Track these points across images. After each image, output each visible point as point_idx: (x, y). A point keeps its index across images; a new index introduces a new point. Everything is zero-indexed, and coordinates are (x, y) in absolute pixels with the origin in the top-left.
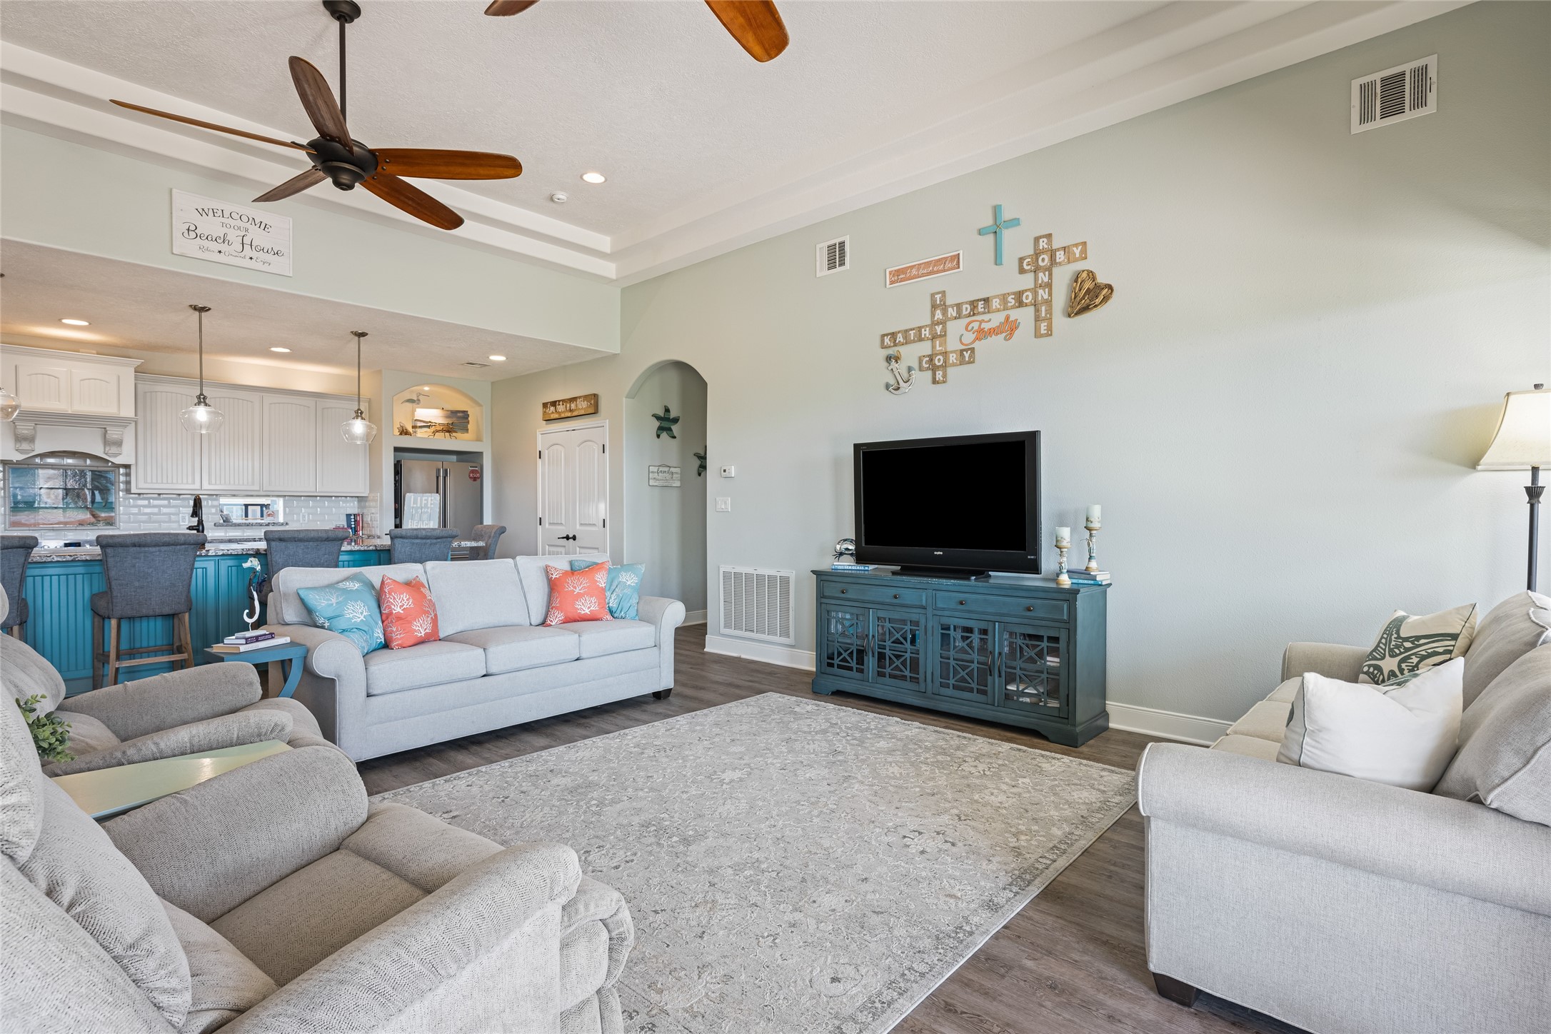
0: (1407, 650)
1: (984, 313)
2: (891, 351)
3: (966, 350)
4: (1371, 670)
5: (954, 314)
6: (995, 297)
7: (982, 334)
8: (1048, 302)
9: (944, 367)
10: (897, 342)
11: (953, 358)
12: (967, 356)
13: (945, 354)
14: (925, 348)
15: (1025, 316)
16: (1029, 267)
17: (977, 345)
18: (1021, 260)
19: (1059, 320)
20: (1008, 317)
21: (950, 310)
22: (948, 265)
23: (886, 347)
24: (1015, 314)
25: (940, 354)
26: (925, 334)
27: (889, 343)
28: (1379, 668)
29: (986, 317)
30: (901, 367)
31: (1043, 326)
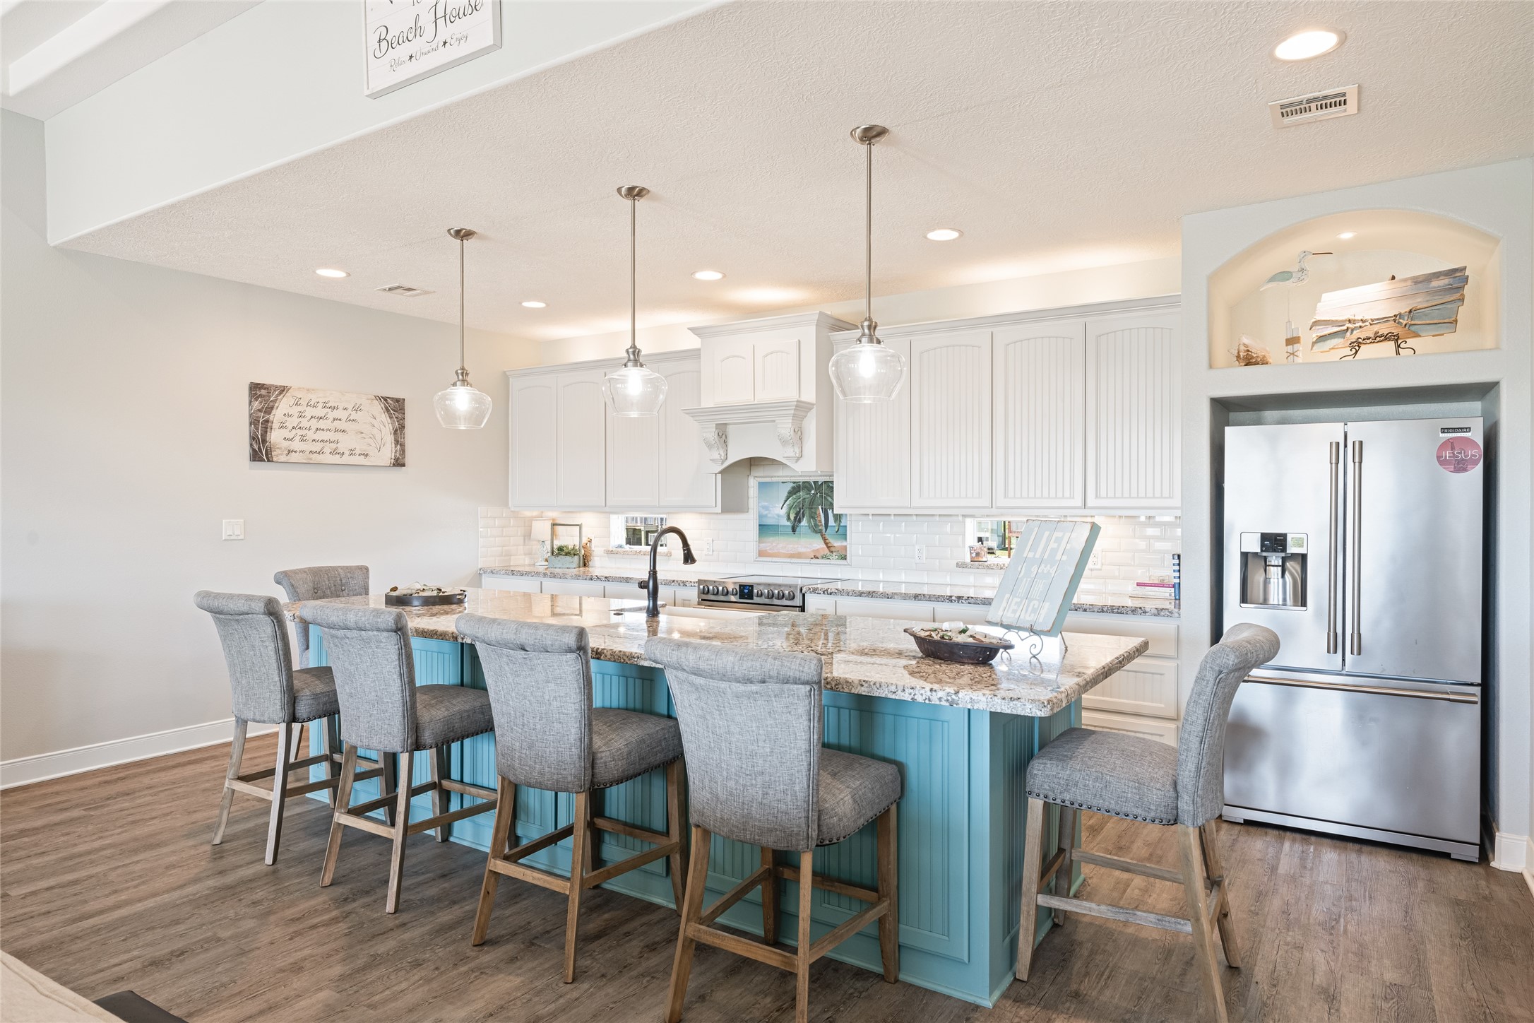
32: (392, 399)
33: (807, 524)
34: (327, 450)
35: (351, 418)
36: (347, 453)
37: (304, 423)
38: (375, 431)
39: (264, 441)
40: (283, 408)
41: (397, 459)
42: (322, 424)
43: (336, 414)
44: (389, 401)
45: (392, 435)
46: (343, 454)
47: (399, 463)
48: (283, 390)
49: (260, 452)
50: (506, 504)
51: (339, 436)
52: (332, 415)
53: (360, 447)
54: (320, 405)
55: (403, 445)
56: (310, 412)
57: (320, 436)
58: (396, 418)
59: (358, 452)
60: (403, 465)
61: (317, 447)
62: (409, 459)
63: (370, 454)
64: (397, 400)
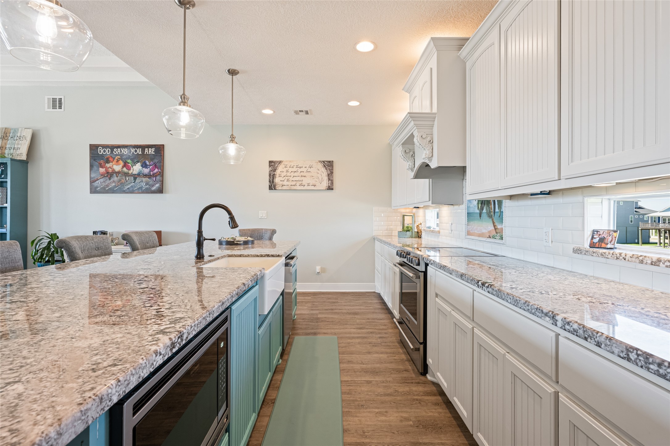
32: (327, 161)
33: (486, 212)
34: (298, 184)
35: (308, 171)
36: (306, 185)
37: (289, 174)
38: (319, 175)
39: (273, 182)
40: (280, 169)
41: (329, 187)
42: (296, 174)
43: (302, 170)
44: (326, 162)
45: (327, 177)
46: (305, 185)
47: (330, 188)
48: (280, 162)
49: (272, 186)
50: (390, 205)
51: (303, 178)
52: (300, 170)
53: (312, 182)
54: (295, 167)
55: (332, 181)
56: (291, 170)
57: (295, 179)
58: (329, 169)
59: (311, 184)
60: (332, 189)
61: (294, 183)
62: (334, 187)
63: (317, 185)
64: (329, 162)
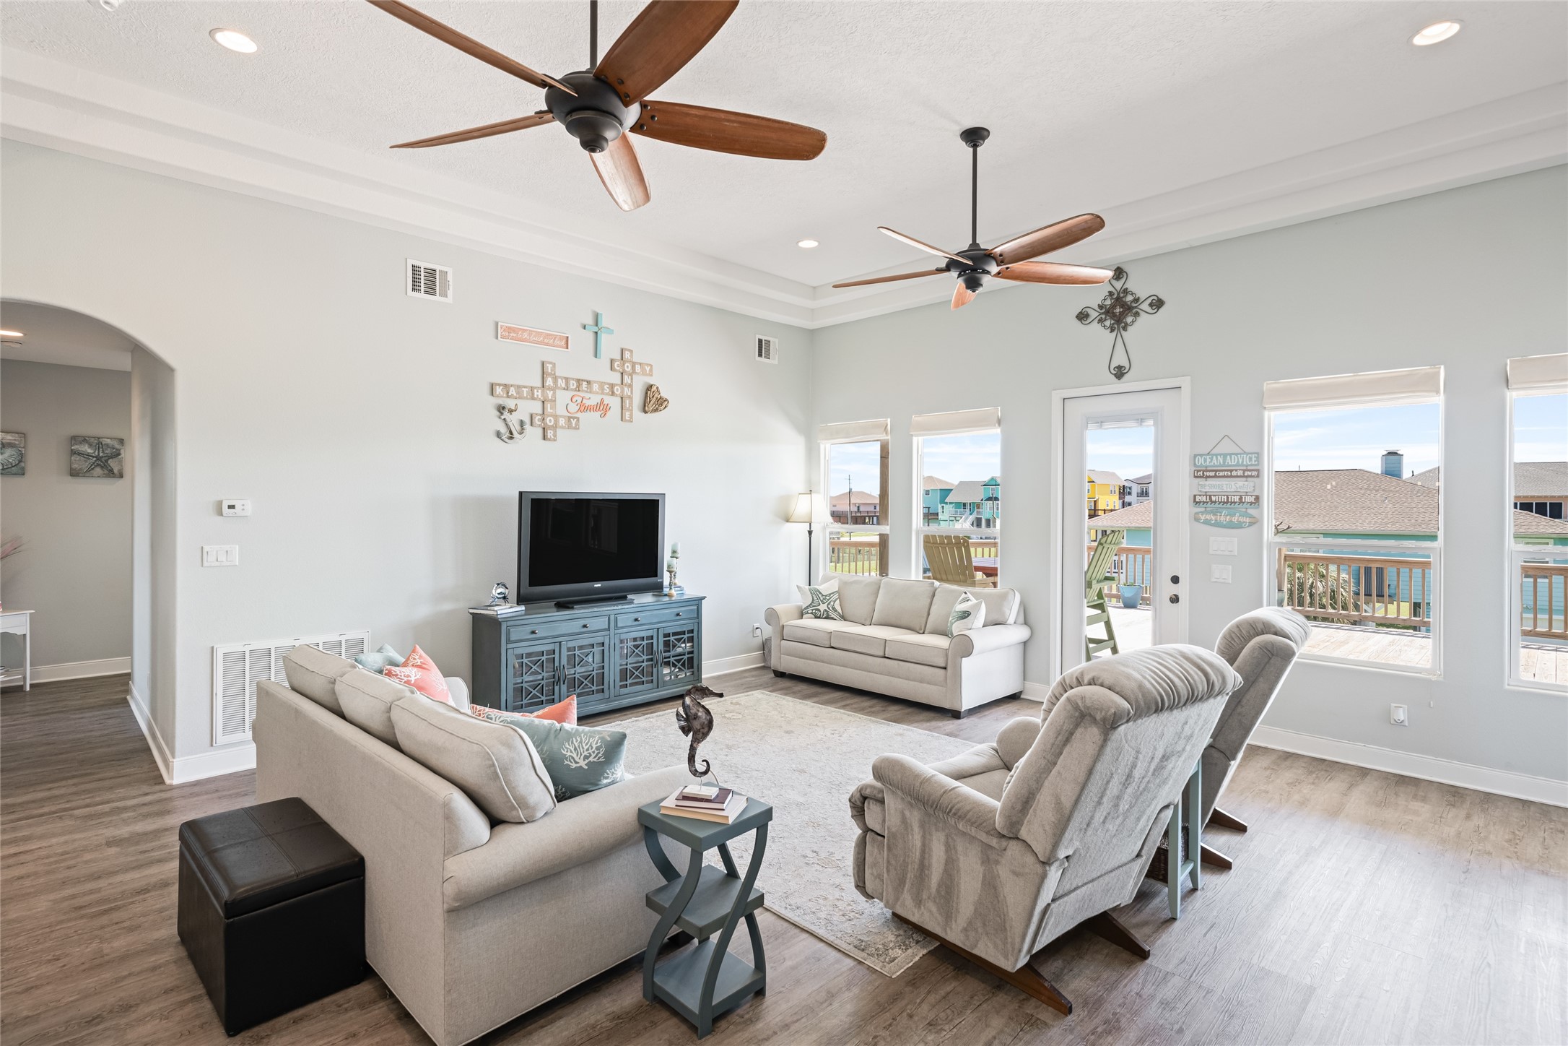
0: (828, 600)
1: (587, 392)
2: (501, 401)
3: (574, 418)
4: (814, 611)
5: (563, 386)
6: (596, 382)
7: (584, 408)
8: (630, 398)
9: (555, 427)
10: (510, 394)
11: (562, 422)
12: (572, 423)
13: (556, 417)
14: (536, 407)
15: (614, 403)
16: (618, 368)
17: (579, 415)
18: (612, 361)
19: (637, 414)
20: (602, 400)
21: (560, 380)
22: (557, 342)
23: (498, 396)
24: (609, 400)
25: (551, 416)
26: (537, 395)
27: (502, 393)
28: (819, 610)
29: (587, 395)
30: (513, 420)
31: (627, 415)
